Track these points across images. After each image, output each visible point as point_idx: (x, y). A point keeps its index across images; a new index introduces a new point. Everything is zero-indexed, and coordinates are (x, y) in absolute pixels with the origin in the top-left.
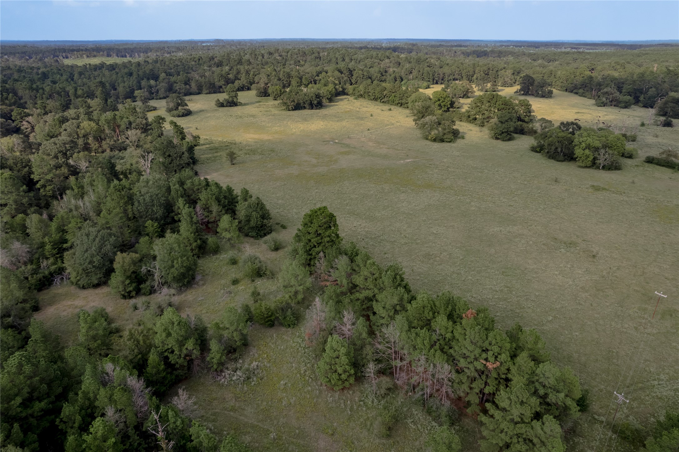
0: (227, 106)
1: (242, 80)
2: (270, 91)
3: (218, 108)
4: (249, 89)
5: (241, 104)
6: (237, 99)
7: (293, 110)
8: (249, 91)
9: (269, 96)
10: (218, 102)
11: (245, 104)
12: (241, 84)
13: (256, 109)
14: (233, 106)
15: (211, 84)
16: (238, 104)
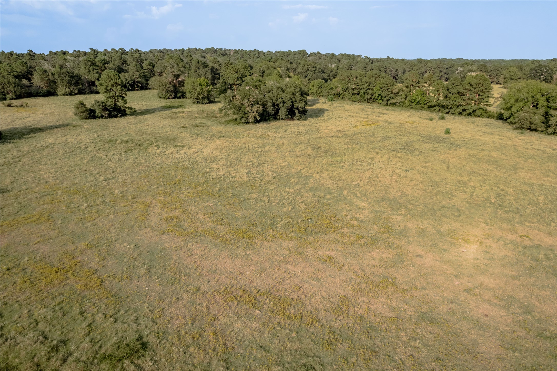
0: (102, 117)
1: (131, 73)
2: (187, 88)
3: (80, 122)
4: (144, 87)
5: (134, 113)
6: (125, 102)
7: (257, 121)
8: (143, 91)
9: (183, 96)
10: (81, 109)
11: (144, 113)
12: (129, 79)
13: (171, 122)
14: (116, 116)
15: (72, 77)
16: (128, 111)
